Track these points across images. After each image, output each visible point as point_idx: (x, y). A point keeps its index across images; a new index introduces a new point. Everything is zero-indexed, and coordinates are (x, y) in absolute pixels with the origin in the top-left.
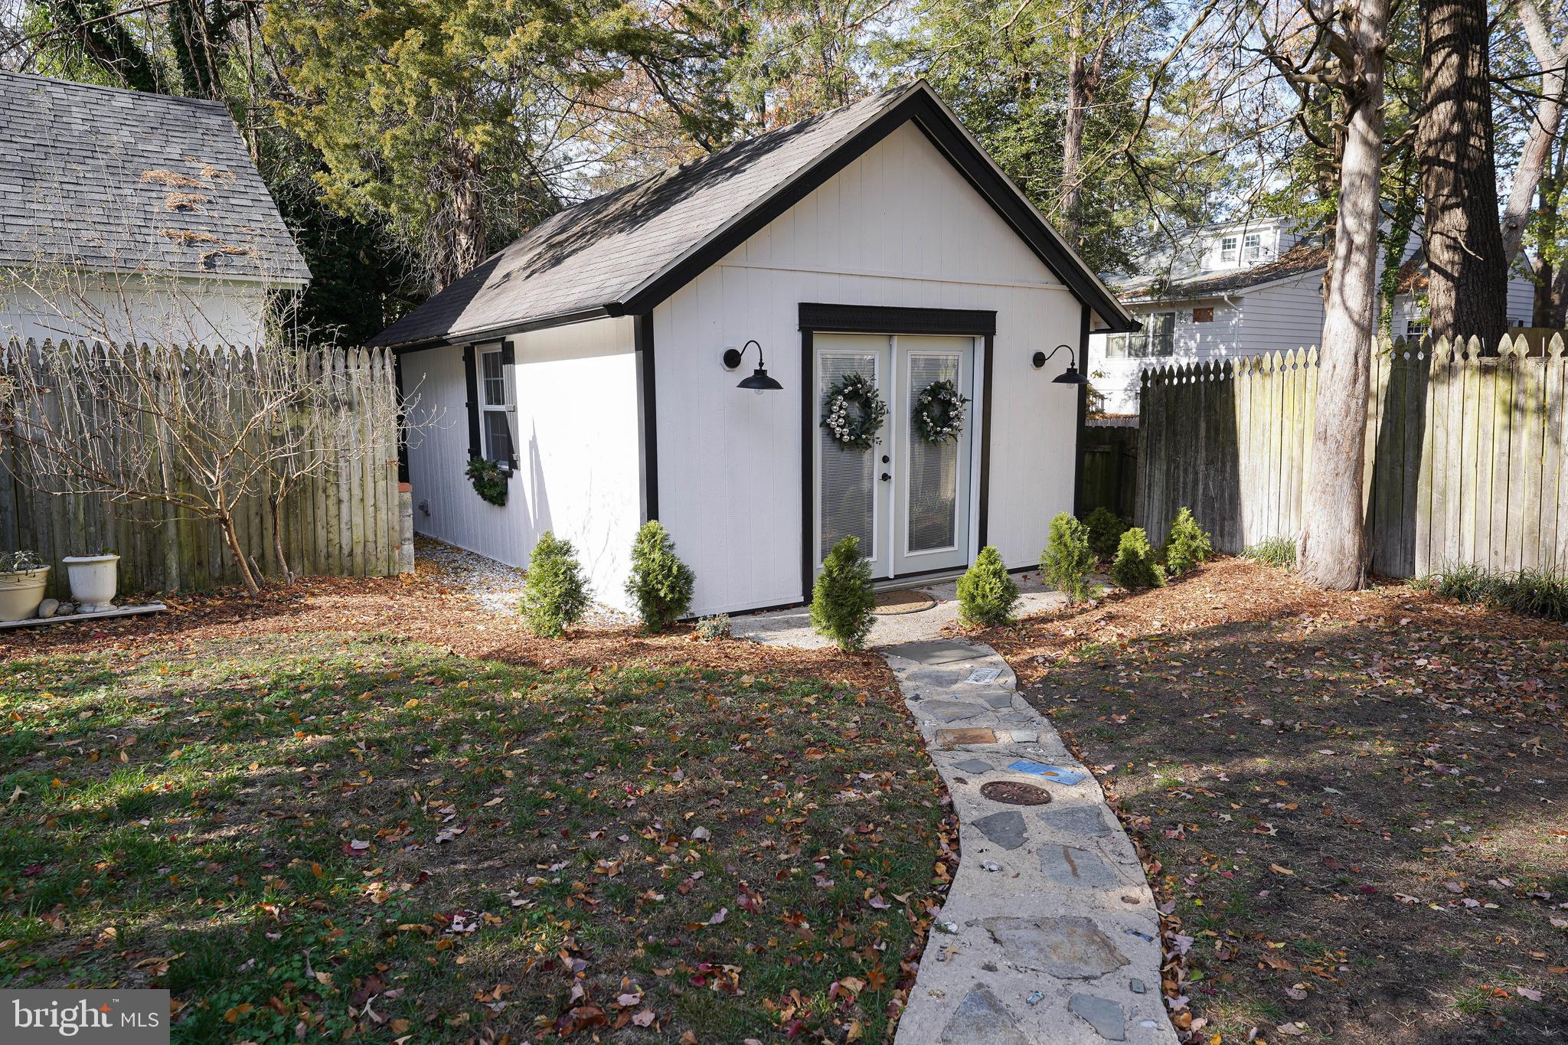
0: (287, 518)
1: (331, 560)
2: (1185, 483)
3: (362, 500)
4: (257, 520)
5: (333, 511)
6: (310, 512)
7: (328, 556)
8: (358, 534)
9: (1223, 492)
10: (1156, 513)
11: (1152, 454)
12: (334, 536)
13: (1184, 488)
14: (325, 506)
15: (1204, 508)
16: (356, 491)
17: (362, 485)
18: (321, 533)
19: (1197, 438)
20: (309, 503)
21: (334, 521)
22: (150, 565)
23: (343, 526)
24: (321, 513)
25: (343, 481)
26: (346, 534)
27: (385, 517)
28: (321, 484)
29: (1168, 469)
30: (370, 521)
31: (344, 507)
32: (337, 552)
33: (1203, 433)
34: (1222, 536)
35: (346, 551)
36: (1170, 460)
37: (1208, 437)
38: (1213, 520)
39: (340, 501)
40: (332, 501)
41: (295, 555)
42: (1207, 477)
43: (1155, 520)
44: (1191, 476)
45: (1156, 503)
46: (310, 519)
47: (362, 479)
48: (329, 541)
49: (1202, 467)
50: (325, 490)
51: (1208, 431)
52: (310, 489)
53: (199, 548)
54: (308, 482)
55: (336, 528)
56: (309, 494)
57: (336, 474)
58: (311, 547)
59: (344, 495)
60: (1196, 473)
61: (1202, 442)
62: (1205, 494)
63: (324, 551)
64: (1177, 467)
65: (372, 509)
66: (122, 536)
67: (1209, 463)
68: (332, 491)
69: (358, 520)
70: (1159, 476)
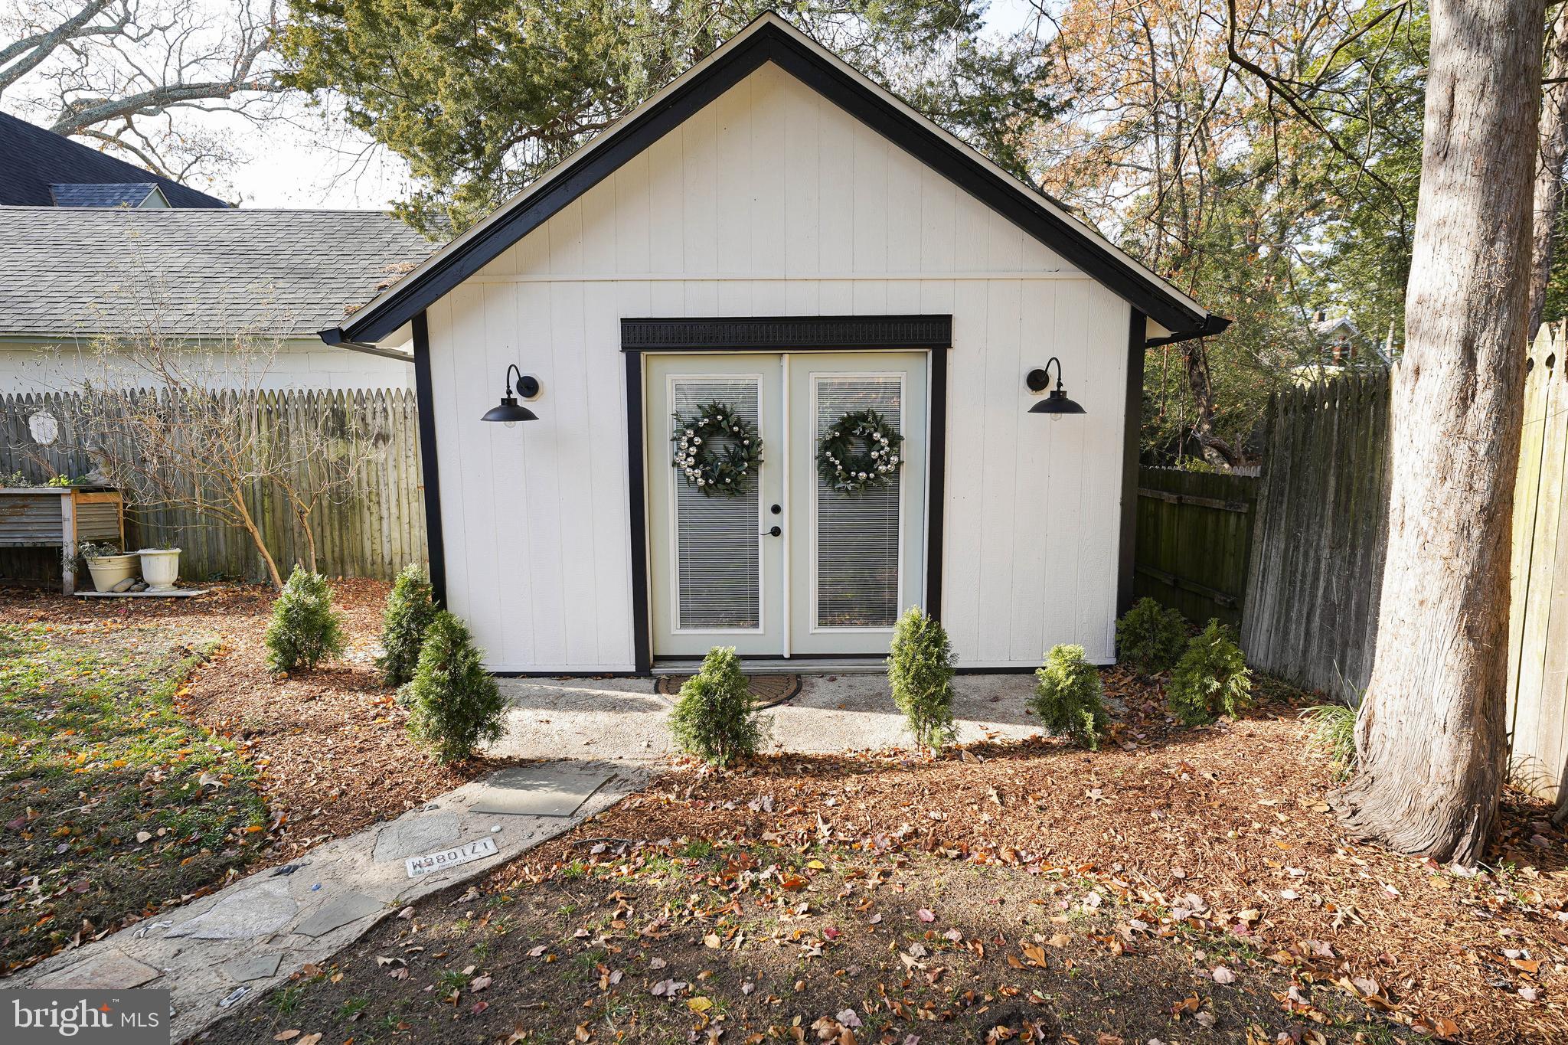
0: (340, 529)
1: (375, 567)
2: (1304, 575)
3: (399, 518)
4: (319, 529)
5: (376, 526)
6: (358, 525)
7: (373, 563)
8: (396, 546)
9: (1349, 598)
10: (1266, 616)
11: (1271, 524)
12: (377, 547)
13: (1303, 582)
14: (369, 521)
15: (1322, 620)
16: (394, 510)
17: (399, 506)
18: (367, 544)
19: (1324, 503)
20: (358, 518)
21: (377, 535)
22: (247, 558)
23: (384, 539)
24: (366, 526)
25: (383, 500)
26: (386, 546)
27: (418, 534)
28: (366, 502)
29: (1287, 549)
30: (406, 536)
31: (385, 523)
32: (380, 560)
33: (1331, 497)
34: (1342, 672)
35: (387, 560)
36: (1291, 536)
37: (1337, 503)
38: (1332, 642)
39: (381, 518)
40: (375, 517)
41: (348, 560)
42: (1330, 568)
43: (1265, 626)
44: (1311, 565)
45: (1269, 600)
46: (358, 532)
47: (398, 500)
48: (373, 550)
49: (1325, 553)
50: (369, 508)
51: (1338, 492)
52: (358, 507)
53: (279, 548)
54: (356, 501)
55: (379, 540)
56: (357, 511)
57: (378, 494)
58: (359, 554)
59: (385, 514)
60: (1318, 561)
61: (1329, 512)
62: (1326, 597)
63: (370, 559)
64: (1296, 548)
65: (407, 526)
66: (229, 535)
67: (1337, 545)
68: (375, 508)
69: (396, 535)
70: (1276, 559)
